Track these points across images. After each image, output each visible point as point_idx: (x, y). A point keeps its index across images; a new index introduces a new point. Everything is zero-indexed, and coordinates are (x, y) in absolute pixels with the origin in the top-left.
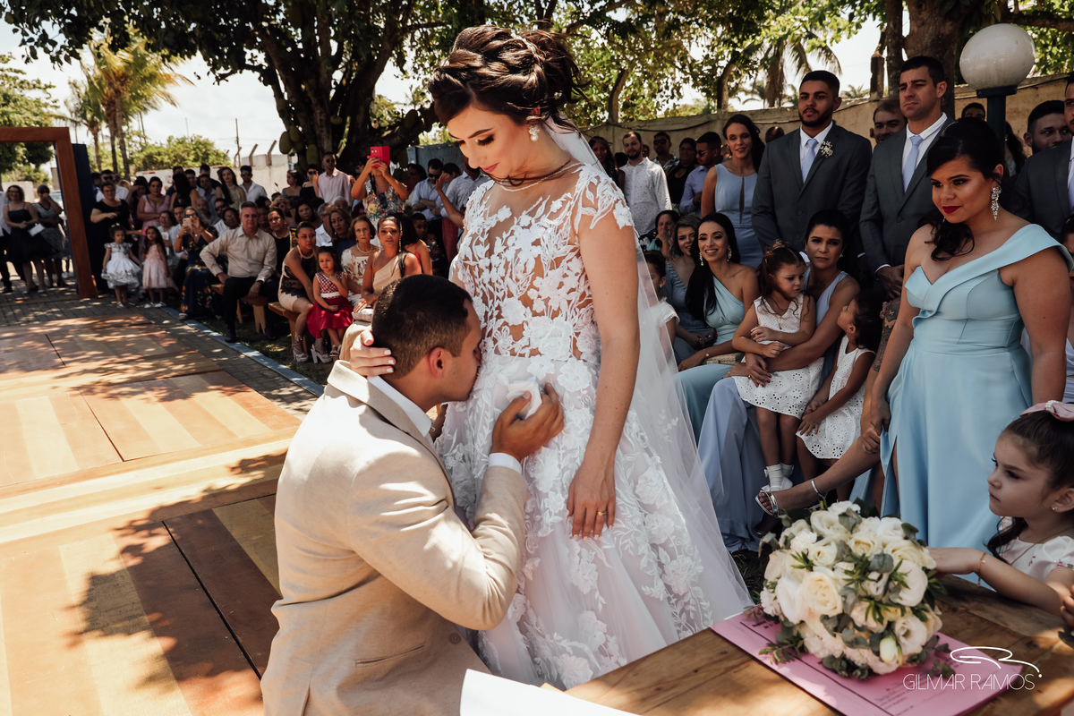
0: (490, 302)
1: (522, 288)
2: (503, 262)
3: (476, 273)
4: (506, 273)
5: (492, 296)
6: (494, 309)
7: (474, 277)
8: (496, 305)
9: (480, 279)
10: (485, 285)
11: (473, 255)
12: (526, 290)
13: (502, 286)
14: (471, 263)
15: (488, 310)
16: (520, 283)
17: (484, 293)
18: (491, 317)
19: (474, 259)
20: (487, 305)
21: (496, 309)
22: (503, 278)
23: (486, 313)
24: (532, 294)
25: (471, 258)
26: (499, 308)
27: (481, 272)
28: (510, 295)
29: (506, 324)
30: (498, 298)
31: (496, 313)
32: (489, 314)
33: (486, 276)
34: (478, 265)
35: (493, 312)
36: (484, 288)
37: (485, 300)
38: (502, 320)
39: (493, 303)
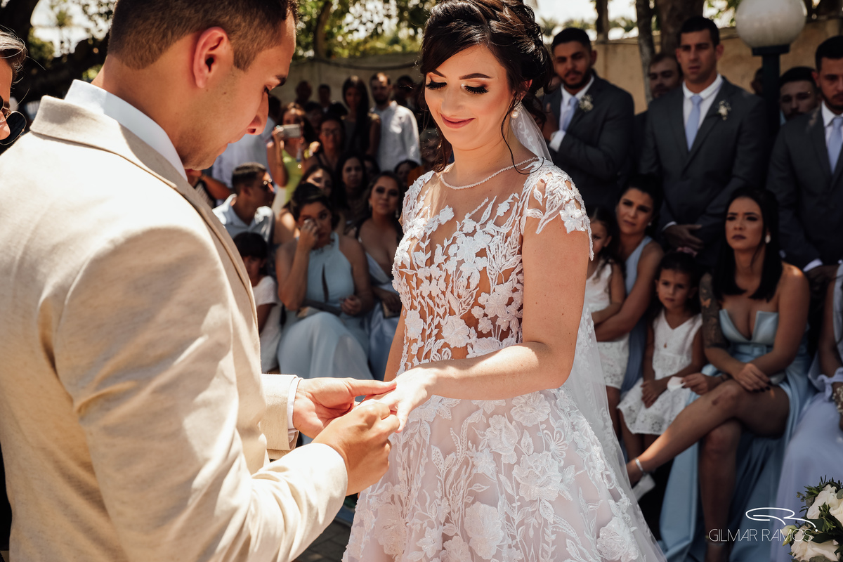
0: (429, 320)
1: (464, 306)
2: (444, 274)
3: (414, 284)
4: (447, 288)
5: (431, 312)
6: (433, 327)
7: (411, 288)
8: (436, 322)
9: (418, 291)
10: (423, 298)
11: (411, 262)
12: (469, 308)
13: (443, 302)
14: (410, 272)
15: (426, 327)
16: (463, 299)
17: (422, 307)
18: (429, 337)
19: (412, 267)
20: (425, 321)
21: (436, 327)
22: (443, 293)
23: (424, 330)
24: (477, 312)
25: (408, 266)
26: (439, 326)
27: (419, 282)
28: (452, 313)
29: (446, 345)
30: (438, 315)
31: (435, 332)
32: (428, 332)
34: (416, 274)
35: (432, 331)
36: (422, 301)
37: (423, 316)
38: (442, 341)
39: (432, 319)
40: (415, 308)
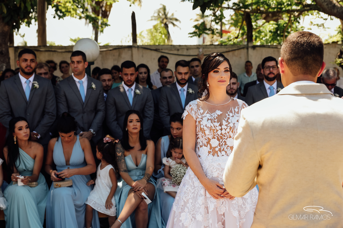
0: (221, 140)
2: (229, 128)
3: (215, 132)
4: (230, 131)
5: (222, 138)
8: (224, 141)
9: (217, 133)
10: (218, 135)
11: (214, 126)
13: (228, 135)
15: (220, 143)
18: (222, 145)
19: (215, 127)
21: (224, 142)
23: (219, 144)
25: (213, 127)
26: (225, 142)
27: (217, 131)
30: (224, 139)
31: (224, 143)
32: (221, 144)
33: (219, 132)
34: (216, 129)
35: (223, 143)
36: (218, 136)
37: (218, 140)
38: (227, 145)
39: (222, 140)
40: (215, 138)
